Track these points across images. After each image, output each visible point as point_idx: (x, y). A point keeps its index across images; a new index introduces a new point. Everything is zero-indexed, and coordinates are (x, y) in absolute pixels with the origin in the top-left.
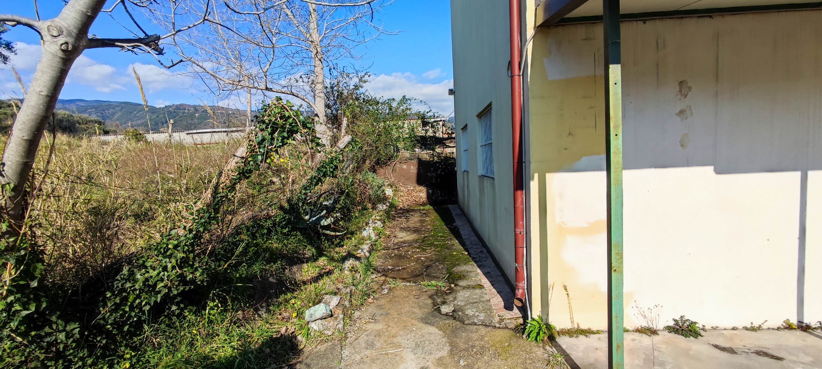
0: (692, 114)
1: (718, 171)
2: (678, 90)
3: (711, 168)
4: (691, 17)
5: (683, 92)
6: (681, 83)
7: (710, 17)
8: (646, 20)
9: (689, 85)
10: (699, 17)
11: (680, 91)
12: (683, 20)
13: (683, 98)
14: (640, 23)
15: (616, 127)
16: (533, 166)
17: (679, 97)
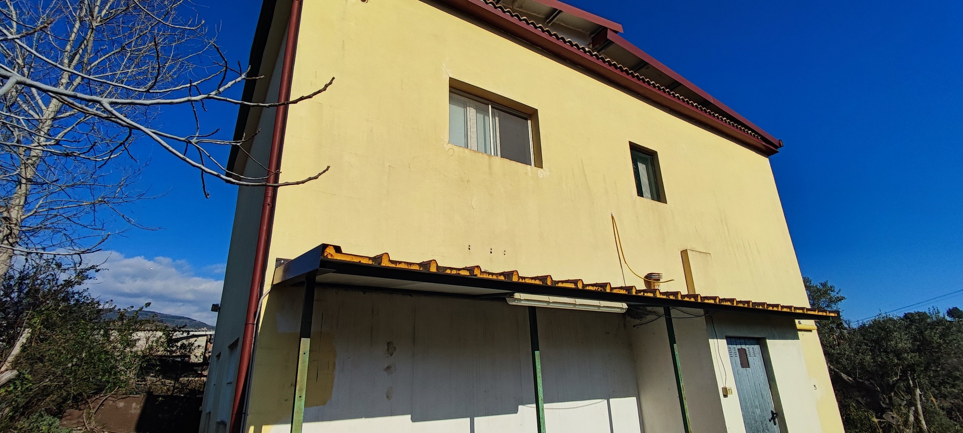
0: (396, 370)
1: (414, 420)
2: (386, 349)
3: (409, 416)
4: (398, 294)
5: (390, 351)
6: (389, 344)
7: (411, 295)
8: (365, 292)
9: (394, 345)
10: (403, 294)
11: (388, 350)
12: (392, 295)
15: (301, 390)
16: (249, 418)
17: (387, 355)
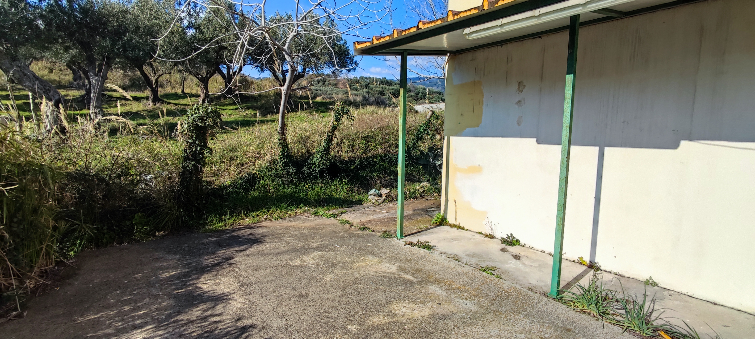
0: (525, 104)
1: (539, 142)
2: (517, 88)
3: (535, 140)
4: (528, 39)
5: (520, 89)
6: (520, 83)
7: (540, 37)
8: (502, 45)
9: (524, 84)
10: (533, 38)
11: (519, 88)
12: (523, 42)
13: (520, 93)
14: (499, 47)
16: (445, 132)
17: (518, 92)
